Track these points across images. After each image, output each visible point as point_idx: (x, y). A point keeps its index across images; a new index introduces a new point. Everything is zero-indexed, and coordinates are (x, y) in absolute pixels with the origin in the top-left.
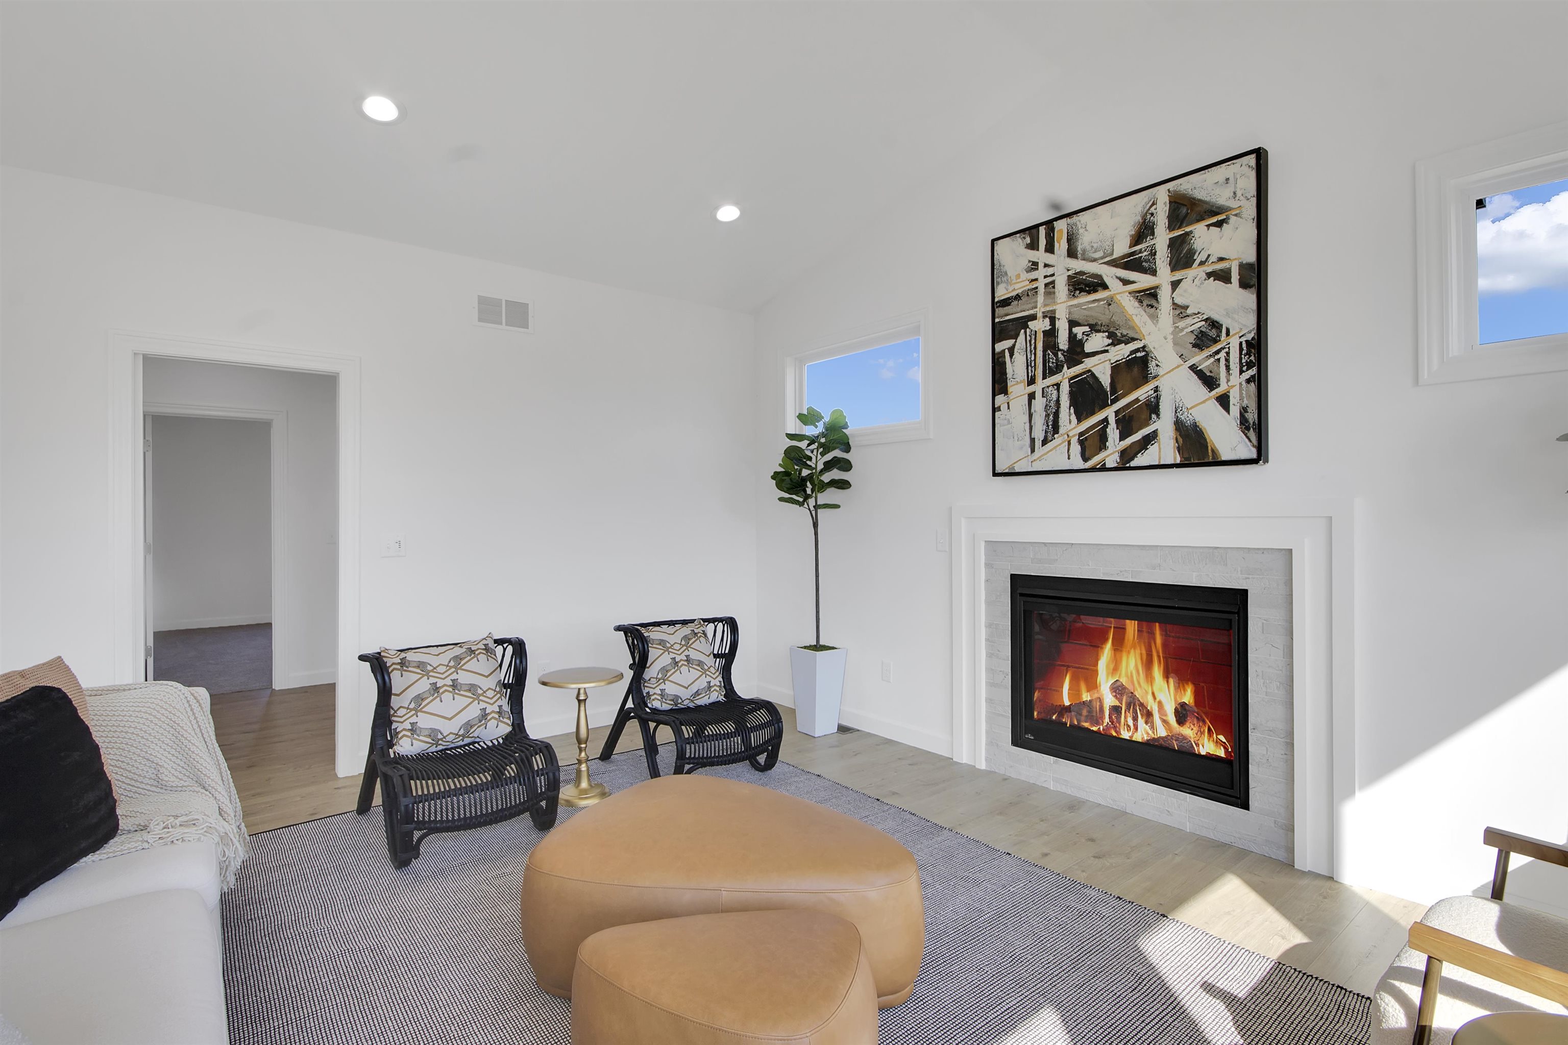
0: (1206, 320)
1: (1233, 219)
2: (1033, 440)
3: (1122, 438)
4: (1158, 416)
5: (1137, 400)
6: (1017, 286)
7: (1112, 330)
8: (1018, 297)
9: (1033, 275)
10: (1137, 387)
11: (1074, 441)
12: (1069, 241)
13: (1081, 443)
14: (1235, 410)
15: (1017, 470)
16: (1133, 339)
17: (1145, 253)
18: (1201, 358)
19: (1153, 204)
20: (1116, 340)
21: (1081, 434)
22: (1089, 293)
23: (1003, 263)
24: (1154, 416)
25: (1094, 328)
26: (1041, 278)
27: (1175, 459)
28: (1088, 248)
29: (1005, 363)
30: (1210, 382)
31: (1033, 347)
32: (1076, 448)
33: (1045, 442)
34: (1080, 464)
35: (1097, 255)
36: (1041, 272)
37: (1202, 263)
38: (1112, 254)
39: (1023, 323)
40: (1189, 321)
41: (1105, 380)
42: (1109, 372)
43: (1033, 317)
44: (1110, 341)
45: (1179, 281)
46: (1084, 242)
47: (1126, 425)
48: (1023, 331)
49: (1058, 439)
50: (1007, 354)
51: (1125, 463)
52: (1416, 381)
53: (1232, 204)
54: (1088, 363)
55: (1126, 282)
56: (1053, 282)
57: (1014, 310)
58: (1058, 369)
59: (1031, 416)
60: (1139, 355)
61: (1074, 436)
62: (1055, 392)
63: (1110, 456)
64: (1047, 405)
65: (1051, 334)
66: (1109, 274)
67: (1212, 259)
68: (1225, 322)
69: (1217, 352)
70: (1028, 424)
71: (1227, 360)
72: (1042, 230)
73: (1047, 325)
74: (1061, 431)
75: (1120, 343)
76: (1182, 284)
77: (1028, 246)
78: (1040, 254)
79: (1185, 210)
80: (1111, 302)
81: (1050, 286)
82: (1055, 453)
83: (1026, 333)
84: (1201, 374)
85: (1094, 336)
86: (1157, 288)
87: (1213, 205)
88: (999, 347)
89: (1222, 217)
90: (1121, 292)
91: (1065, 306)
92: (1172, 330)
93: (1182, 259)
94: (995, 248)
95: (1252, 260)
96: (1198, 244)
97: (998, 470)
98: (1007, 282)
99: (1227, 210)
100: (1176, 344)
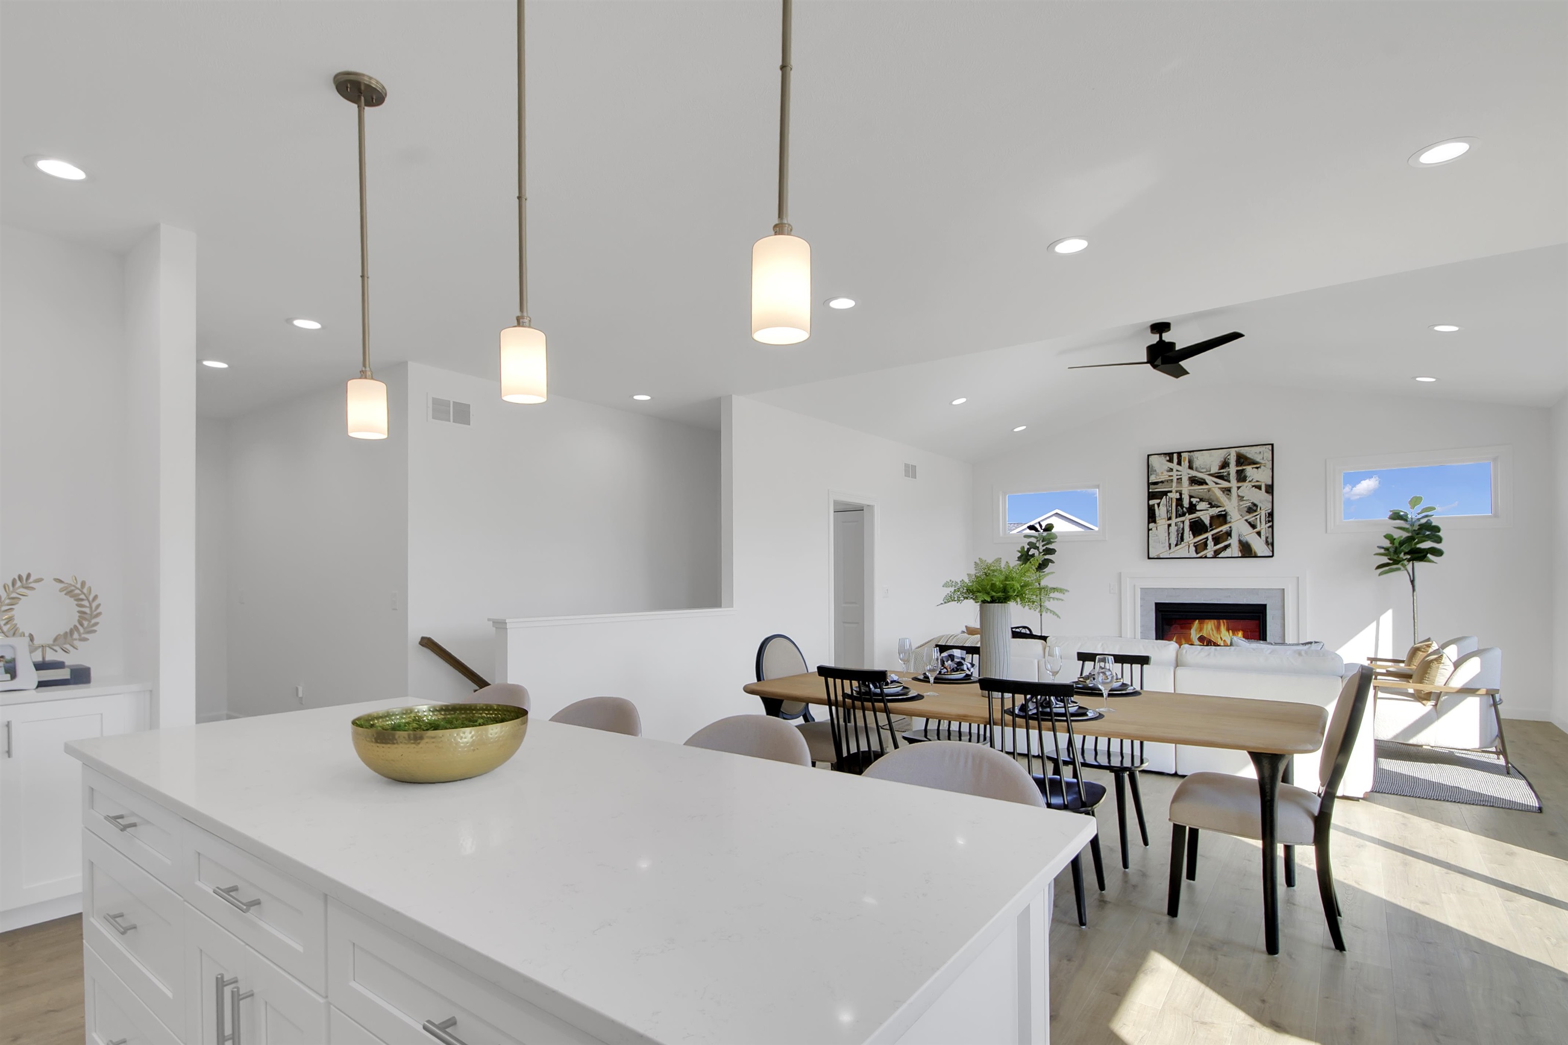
0: (1252, 503)
1: (1262, 467)
2: (1170, 545)
3: (1215, 545)
4: (1231, 537)
5: (1222, 531)
6: (1161, 477)
7: (1210, 501)
8: (1162, 482)
9: (1171, 474)
10: (1221, 525)
11: (1192, 545)
12: (1189, 462)
14: (1263, 537)
15: (1161, 557)
16: (1220, 507)
17: (1225, 474)
18: (1250, 517)
19: (1229, 455)
20: (1212, 506)
21: (1195, 543)
22: (1199, 485)
23: (1154, 465)
24: (1229, 537)
25: (1201, 500)
26: (1175, 476)
27: (1239, 554)
28: (1199, 467)
29: (1156, 510)
30: (1253, 526)
31: (1170, 504)
33: (1176, 545)
34: (1195, 555)
35: (1204, 470)
36: (1174, 473)
37: (1250, 481)
38: (1210, 471)
39: (1165, 493)
40: (1244, 502)
41: (1207, 522)
42: (1209, 518)
43: (1171, 492)
44: (1209, 506)
46: (1197, 464)
47: (1217, 540)
48: (1165, 497)
50: (1156, 506)
51: (1216, 554)
52: (1326, 532)
53: (1261, 461)
54: (1198, 514)
55: (1217, 483)
56: (1181, 478)
57: (1160, 487)
58: (1183, 515)
59: (1169, 534)
60: (1223, 513)
61: (1192, 543)
62: (1182, 525)
64: (1177, 530)
65: (1179, 501)
66: (1208, 479)
67: (1254, 481)
68: (1259, 505)
69: (1257, 515)
70: (1167, 538)
71: (1260, 519)
72: (1175, 456)
73: (1178, 496)
74: (1185, 541)
75: (1214, 507)
76: (1241, 488)
77: (1168, 461)
78: (1174, 465)
79: (1242, 460)
80: (1209, 490)
81: (1179, 480)
82: (1182, 550)
83: (1166, 498)
84: (1250, 523)
85: (1201, 503)
86: (1230, 488)
87: (1254, 460)
88: (1151, 502)
89: (1258, 466)
90: (1214, 487)
91: (1186, 489)
92: (1237, 505)
93: (1242, 477)
94: (1151, 458)
95: (1270, 483)
96: (1248, 474)
97: (1152, 556)
98: (1157, 474)
99: (1260, 464)
100: (1239, 510)
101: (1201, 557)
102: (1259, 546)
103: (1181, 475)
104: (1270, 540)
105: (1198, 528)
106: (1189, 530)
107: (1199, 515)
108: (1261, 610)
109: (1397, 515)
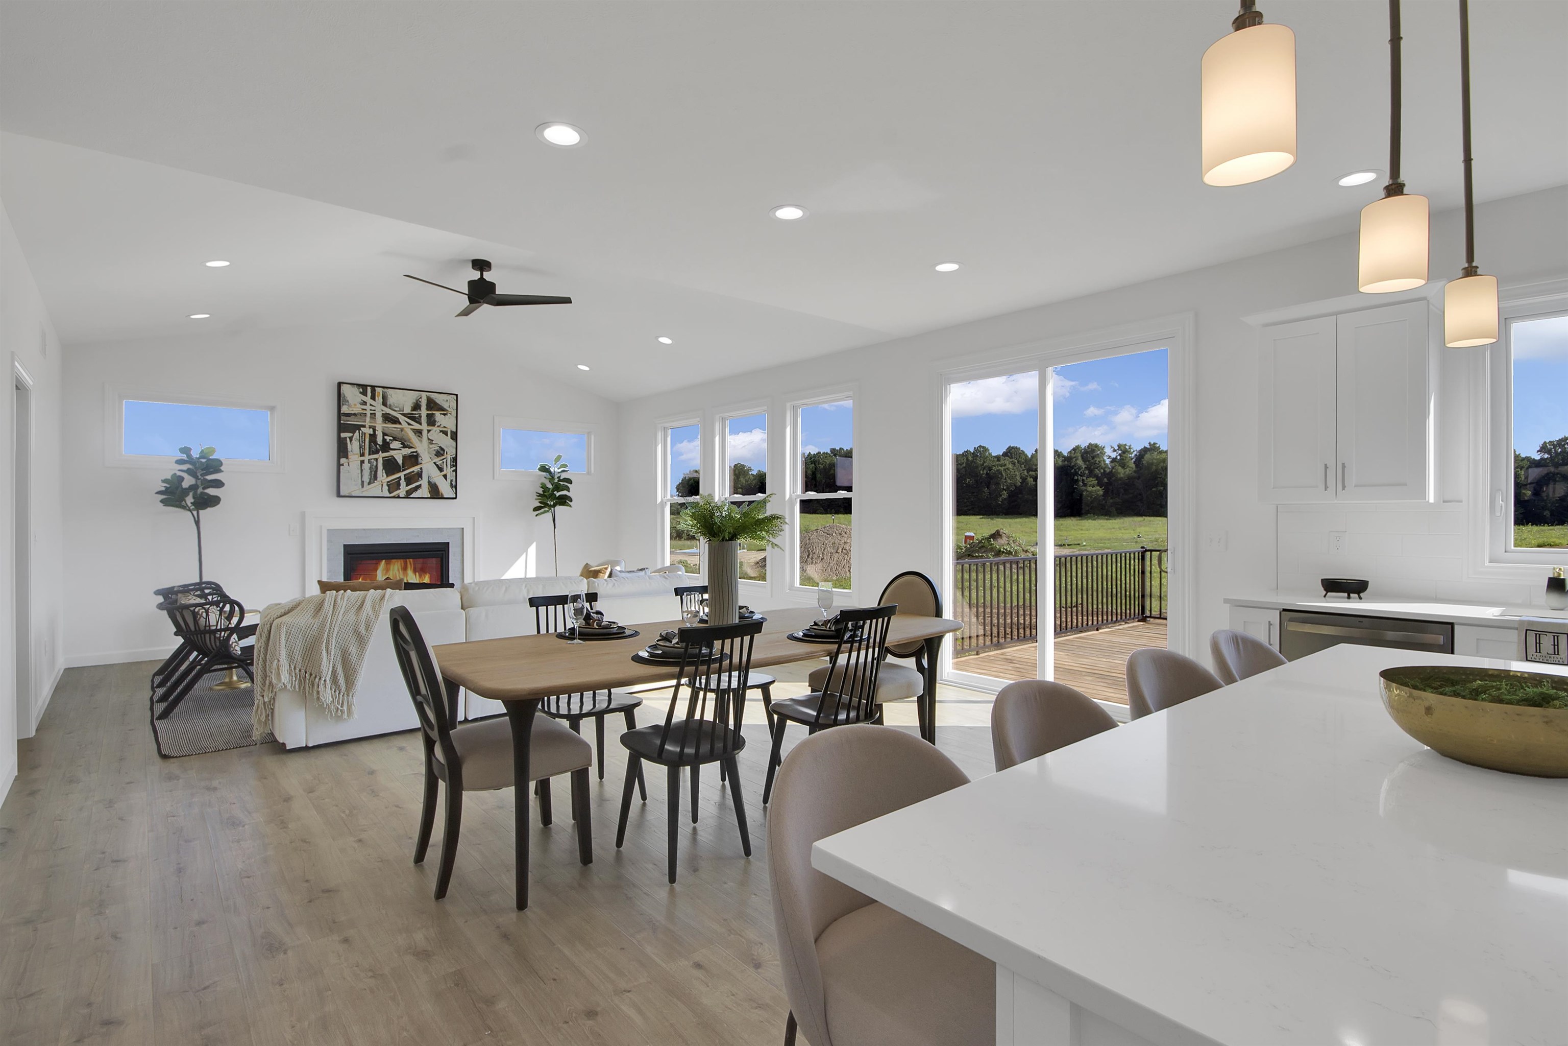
0: (440, 447)
1: (449, 415)
2: (363, 482)
3: (407, 485)
4: (422, 479)
5: (413, 472)
6: (354, 409)
7: (403, 441)
8: (355, 414)
9: (364, 407)
10: (413, 466)
11: (385, 485)
12: (383, 398)
13: (388, 485)
14: (449, 481)
15: (353, 495)
16: (412, 447)
17: (417, 416)
18: (437, 460)
20: (405, 446)
21: (388, 482)
22: (393, 423)
23: (346, 395)
24: (420, 479)
25: (395, 439)
26: (368, 410)
27: (428, 495)
28: (392, 405)
29: (347, 444)
30: (441, 470)
31: (363, 440)
32: (386, 488)
33: (369, 483)
34: (388, 495)
35: (397, 409)
36: (368, 407)
37: (438, 426)
38: (403, 411)
39: (359, 427)
40: (433, 445)
41: (400, 461)
42: (401, 458)
43: (364, 426)
44: (402, 446)
45: (430, 430)
46: (390, 401)
47: (409, 480)
48: (357, 431)
49: (376, 483)
50: (347, 440)
51: (408, 495)
52: (494, 478)
54: (392, 453)
55: (409, 424)
56: (375, 414)
57: (353, 420)
58: (377, 452)
59: (362, 471)
60: (414, 454)
61: (385, 482)
62: (375, 462)
63: (402, 491)
64: (370, 467)
65: (373, 437)
66: (402, 419)
67: (442, 426)
68: (446, 450)
69: (443, 459)
70: (360, 475)
71: (446, 463)
72: (369, 389)
73: (371, 431)
74: (378, 479)
75: (407, 447)
76: (431, 432)
77: (361, 393)
78: (368, 399)
79: (432, 405)
80: (402, 430)
81: (373, 415)
82: (375, 489)
83: (359, 432)
84: (437, 466)
85: (395, 442)
86: (422, 430)
87: (442, 407)
88: (343, 435)
89: (445, 412)
90: (407, 427)
91: (380, 426)
92: (427, 447)
93: (431, 421)
94: (342, 387)
95: (455, 430)
96: (437, 419)
97: (342, 494)
98: (349, 405)
99: (447, 410)
100: (429, 453)
102: (445, 488)
103: (375, 410)
104: (454, 483)
105: (391, 466)
106: (382, 468)
107: (392, 455)
108: (445, 551)
109: (544, 469)
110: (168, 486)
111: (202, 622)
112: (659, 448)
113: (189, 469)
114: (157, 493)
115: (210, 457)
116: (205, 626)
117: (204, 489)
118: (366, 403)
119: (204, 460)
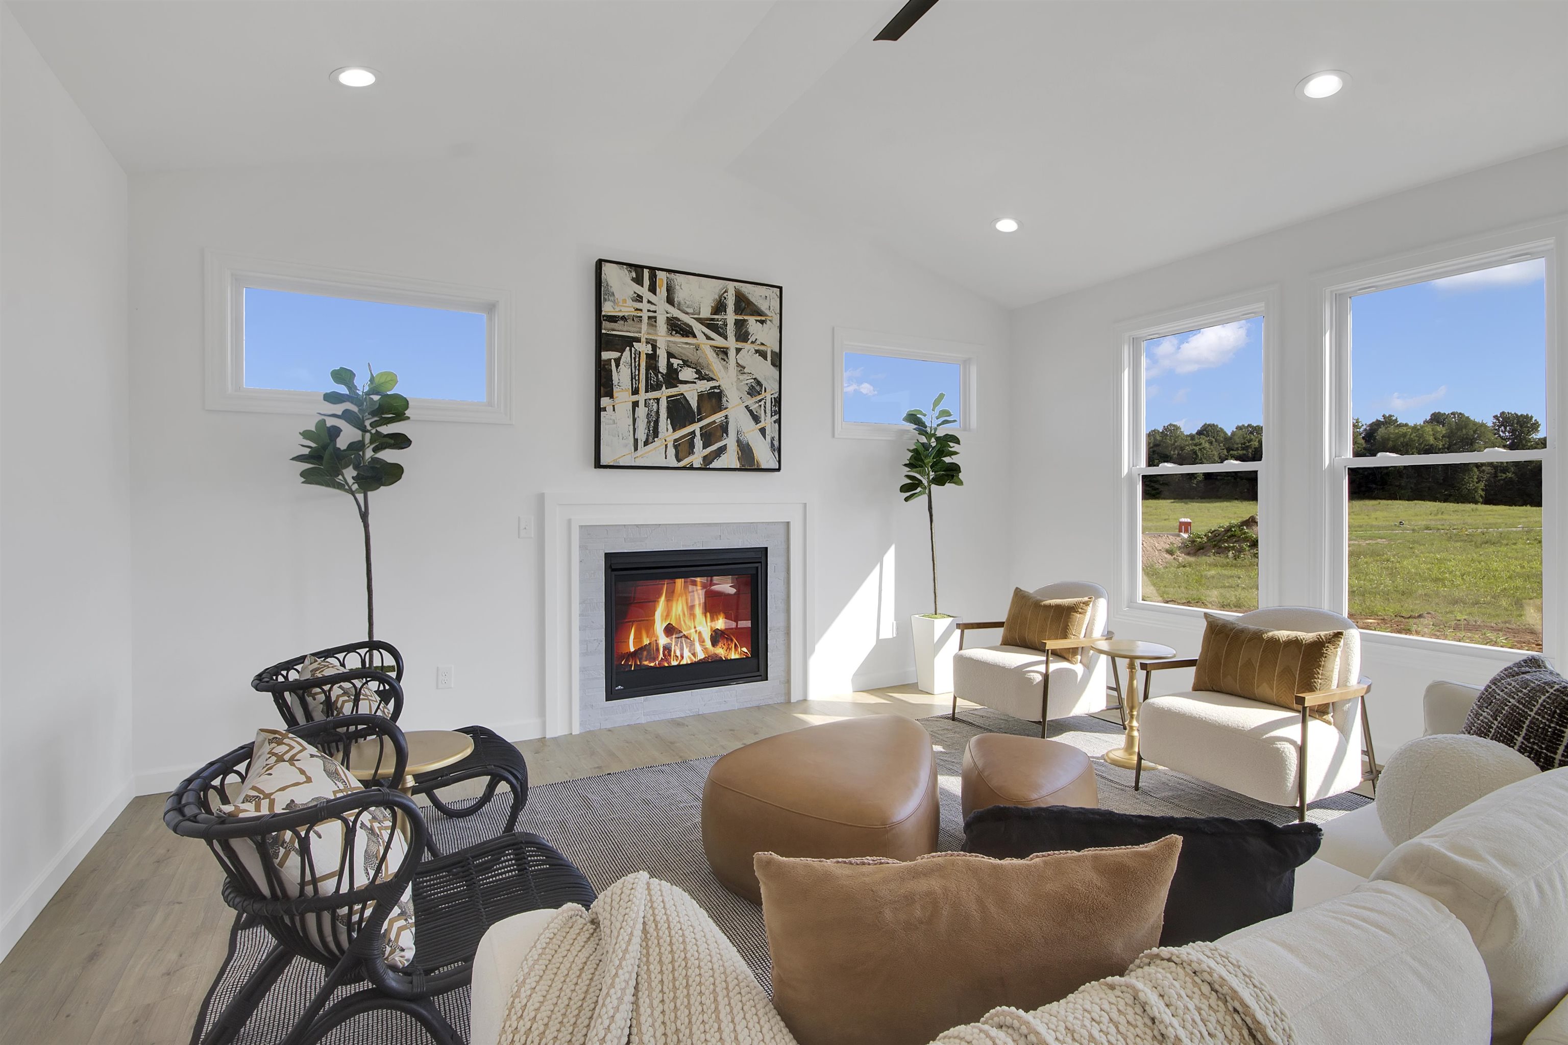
0: (755, 379)
1: (768, 322)
2: (636, 441)
3: (705, 447)
4: (727, 435)
5: (714, 422)
6: (623, 309)
7: (698, 368)
8: (624, 318)
9: (638, 305)
10: (714, 412)
11: (670, 445)
12: (668, 290)
13: (676, 447)
14: (768, 438)
15: (621, 464)
16: (713, 379)
17: (720, 323)
18: (751, 402)
19: (726, 292)
20: (702, 377)
21: (676, 441)
22: (683, 336)
23: (610, 283)
24: (725, 435)
25: (686, 363)
26: (645, 311)
27: (737, 465)
28: (682, 302)
29: (611, 371)
30: (756, 419)
31: (637, 363)
32: (671, 451)
33: (646, 443)
34: (675, 464)
35: (690, 310)
36: (644, 306)
37: (753, 342)
38: (699, 314)
39: (629, 342)
40: (745, 376)
41: (694, 404)
42: (696, 398)
43: (638, 340)
44: (697, 376)
45: (741, 349)
46: (679, 296)
47: (709, 437)
48: (628, 348)
49: (657, 442)
50: (612, 364)
51: (706, 466)
52: (833, 436)
53: (767, 312)
54: (682, 388)
55: (708, 338)
56: (655, 317)
57: (620, 328)
58: (657, 387)
59: (634, 420)
60: (716, 391)
61: (670, 441)
62: (655, 405)
63: (696, 459)
64: (648, 414)
65: (652, 358)
66: (698, 328)
67: (758, 342)
68: (765, 384)
69: (760, 401)
70: (632, 427)
71: (765, 407)
72: (646, 273)
73: (649, 349)
74: (660, 436)
75: (704, 379)
76: (741, 352)
77: (633, 279)
78: (644, 291)
79: (744, 305)
80: (697, 347)
81: (653, 319)
82: (655, 454)
83: (631, 350)
84: (751, 412)
85: (686, 368)
86: (727, 348)
87: (759, 309)
88: (605, 355)
89: (763, 318)
90: (704, 343)
91: (664, 339)
92: (736, 379)
93: (742, 335)
94: (603, 268)
95: (778, 351)
96: (751, 330)
97: (603, 462)
98: (614, 302)
99: (766, 315)
100: (737, 389)
101: (684, 468)
102: (763, 454)
103: (655, 312)
108: (761, 562)
109: (913, 418)
110: (313, 445)
111: (291, 868)
112: (1126, 375)
113: (346, 412)
114: (293, 459)
115: (389, 393)
116: (303, 884)
117: (375, 450)
118: (641, 297)
119: (376, 398)
